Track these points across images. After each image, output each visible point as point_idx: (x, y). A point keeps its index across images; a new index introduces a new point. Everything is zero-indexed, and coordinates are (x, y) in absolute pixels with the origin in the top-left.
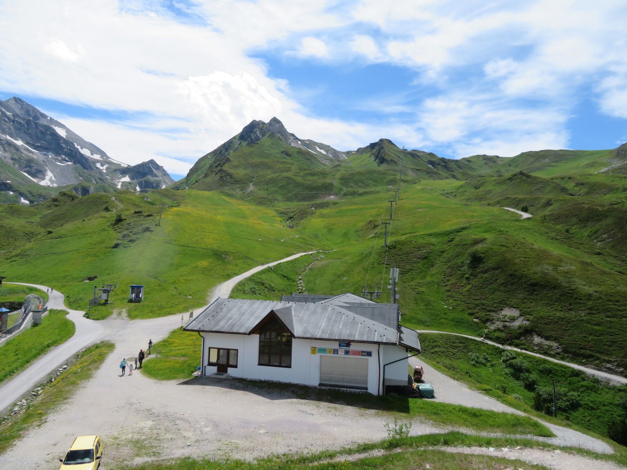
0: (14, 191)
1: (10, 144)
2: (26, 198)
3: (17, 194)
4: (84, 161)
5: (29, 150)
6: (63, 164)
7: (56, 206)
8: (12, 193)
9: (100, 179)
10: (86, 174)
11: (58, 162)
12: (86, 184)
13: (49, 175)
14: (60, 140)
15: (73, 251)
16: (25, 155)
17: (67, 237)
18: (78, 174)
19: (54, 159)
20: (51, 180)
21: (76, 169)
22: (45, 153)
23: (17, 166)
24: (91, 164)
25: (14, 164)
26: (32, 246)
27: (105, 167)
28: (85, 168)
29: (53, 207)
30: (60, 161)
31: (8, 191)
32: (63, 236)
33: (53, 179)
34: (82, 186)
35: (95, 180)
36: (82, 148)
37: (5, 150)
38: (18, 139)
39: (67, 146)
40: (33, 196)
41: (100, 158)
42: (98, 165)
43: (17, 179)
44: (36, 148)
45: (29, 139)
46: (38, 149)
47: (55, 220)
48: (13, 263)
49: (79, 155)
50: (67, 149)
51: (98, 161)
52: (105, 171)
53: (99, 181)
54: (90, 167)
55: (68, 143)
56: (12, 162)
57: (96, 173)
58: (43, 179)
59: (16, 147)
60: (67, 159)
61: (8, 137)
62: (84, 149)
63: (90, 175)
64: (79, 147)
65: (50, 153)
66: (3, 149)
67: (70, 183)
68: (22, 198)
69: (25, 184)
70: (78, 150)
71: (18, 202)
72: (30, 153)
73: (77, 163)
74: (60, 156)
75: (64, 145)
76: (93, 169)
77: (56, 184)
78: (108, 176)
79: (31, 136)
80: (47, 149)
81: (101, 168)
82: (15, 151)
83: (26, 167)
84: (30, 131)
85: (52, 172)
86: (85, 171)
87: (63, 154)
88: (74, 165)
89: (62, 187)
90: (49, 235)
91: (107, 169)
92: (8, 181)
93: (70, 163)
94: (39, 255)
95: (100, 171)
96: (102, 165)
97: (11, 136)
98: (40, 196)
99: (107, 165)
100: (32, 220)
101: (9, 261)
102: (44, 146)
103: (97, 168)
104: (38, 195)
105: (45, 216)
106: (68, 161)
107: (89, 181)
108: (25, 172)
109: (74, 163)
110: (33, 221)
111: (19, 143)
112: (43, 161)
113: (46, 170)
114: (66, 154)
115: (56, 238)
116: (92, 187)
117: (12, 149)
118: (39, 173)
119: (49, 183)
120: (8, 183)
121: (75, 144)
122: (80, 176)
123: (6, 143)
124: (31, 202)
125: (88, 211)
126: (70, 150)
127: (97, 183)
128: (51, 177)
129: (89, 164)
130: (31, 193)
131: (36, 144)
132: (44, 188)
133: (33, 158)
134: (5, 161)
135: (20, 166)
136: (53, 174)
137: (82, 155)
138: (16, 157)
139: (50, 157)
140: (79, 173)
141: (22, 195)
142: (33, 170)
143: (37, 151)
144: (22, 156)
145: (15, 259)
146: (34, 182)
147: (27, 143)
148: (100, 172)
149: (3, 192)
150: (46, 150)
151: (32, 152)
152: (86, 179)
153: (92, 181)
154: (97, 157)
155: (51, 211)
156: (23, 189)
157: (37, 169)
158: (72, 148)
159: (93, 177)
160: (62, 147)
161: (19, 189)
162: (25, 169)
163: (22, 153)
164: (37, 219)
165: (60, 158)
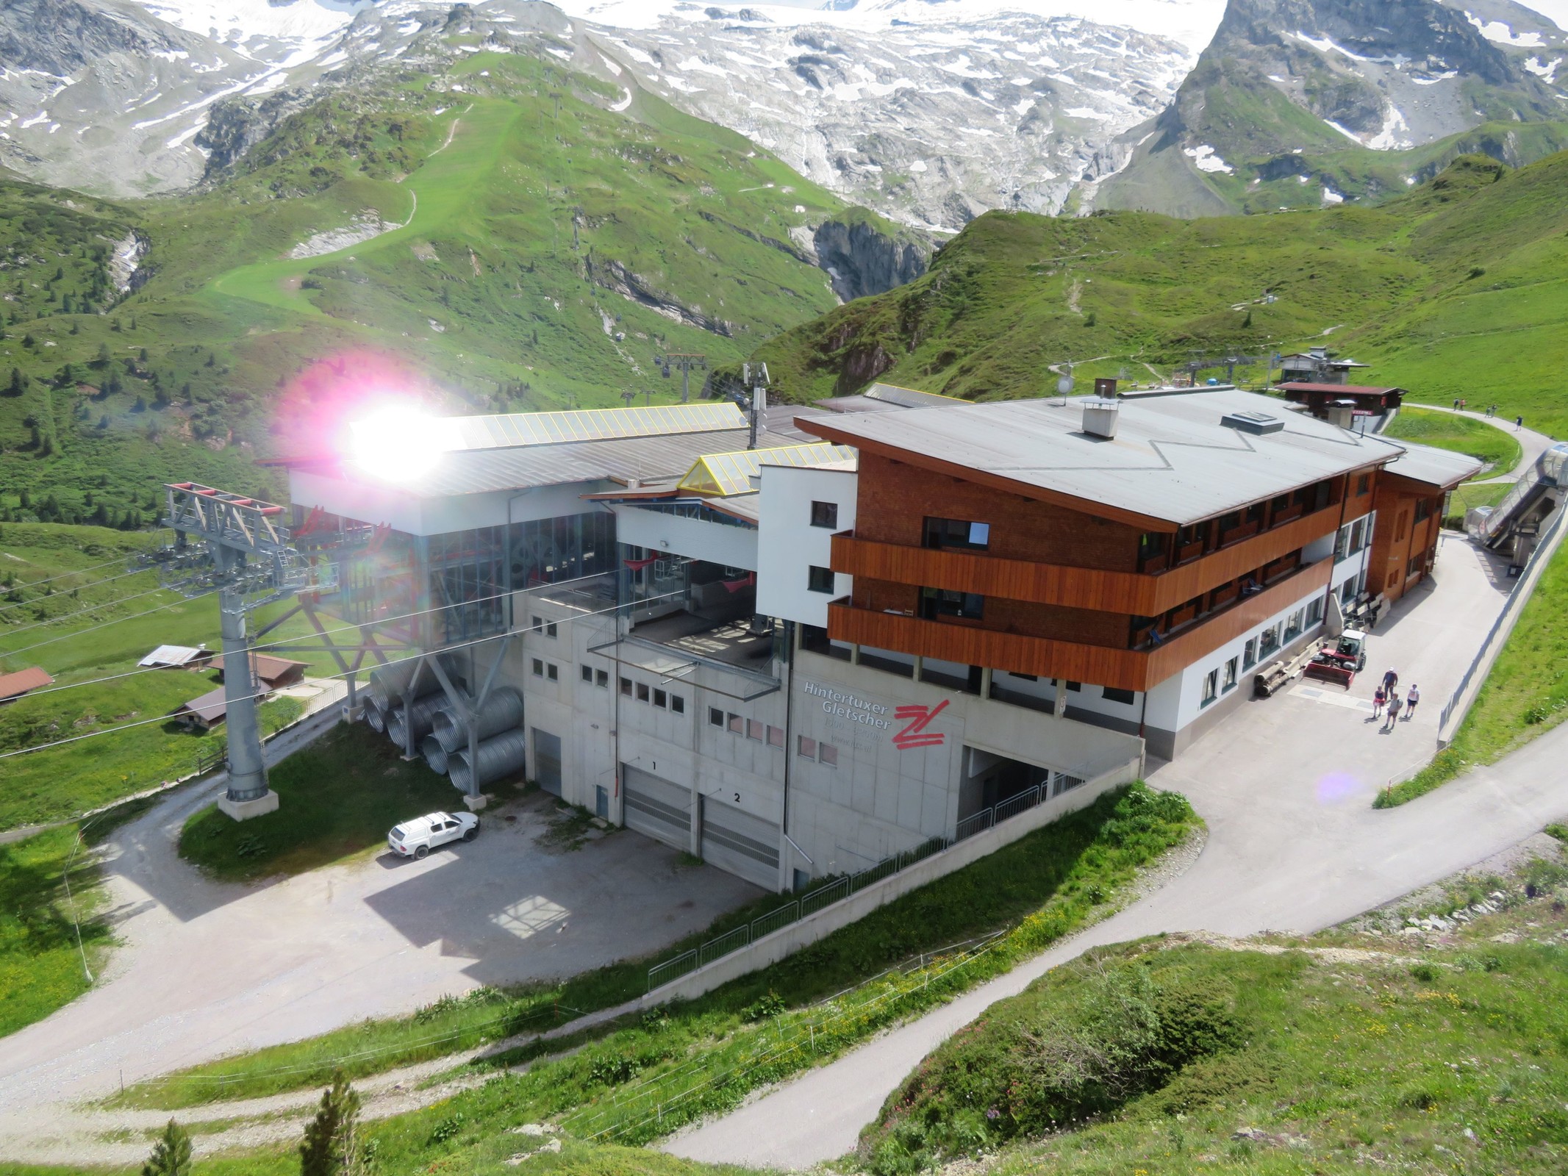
0: (1309, 175)
1: (1304, 53)
2: (1336, 188)
3: (1315, 180)
4: (1491, 60)
5: (1346, 60)
6: (1431, 82)
7: (1444, 200)
8: (1303, 179)
9: (1536, 107)
10: (1494, 99)
11: (1419, 77)
12: (1494, 128)
13: (1394, 116)
14: (1426, 12)
15: (1549, 322)
16: (1338, 74)
17: (1526, 283)
18: (1471, 103)
19: (1408, 70)
20: (1396, 133)
21: (1465, 90)
22: (1385, 58)
23: (1317, 107)
24: (1511, 66)
25: (1311, 104)
26: (1433, 312)
27: (1551, 66)
28: (1490, 79)
29: (1434, 203)
30: (1425, 75)
31: (1296, 176)
32: (1516, 282)
33: (1403, 127)
34: (1482, 137)
35: (1520, 114)
36: (1484, 24)
37: (1291, 72)
38: (1324, 34)
39: (1446, 27)
40: (1353, 181)
41: (1540, 40)
42: (1531, 65)
43: (1317, 141)
44: (1363, 49)
45: (1347, 29)
46: (1369, 50)
47: (1454, 238)
48: (1393, 355)
49: (1476, 46)
50: (1445, 34)
51: (1531, 53)
52: (1549, 80)
53: (1530, 112)
54: (1509, 78)
55: (1450, 17)
56: (1305, 99)
57: (1524, 90)
58: (1376, 131)
59: (1316, 59)
60: (1442, 64)
61: (1301, 37)
62: (1492, 24)
63: (1504, 99)
64: (1476, 22)
65: (1399, 56)
66: (1287, 70)
67: (1446, 133)
68: (1327, 190)
69: (1334, 151)
70: (1475, 29)
71: (1317, 199)
72: (1348, 67)
73: (1470, 71)
74: (1424, 58)
75: (1437, 26)
76: (1518, 81)
77: (1409, 139)
78: (1561, 91)
79: (1353, 20)
80: (1392, 46)
81: (1539, 71)
82: (1314, 70)
83: (1337, 107)
84: (1351, 7)
85: (1400, 108)
86: (1492, 89)
87: (1432, 53)
88: (1462, 78)
89: (1426, 148)
90: (1475, 281)
91: (1556, 74)
92: (1298, 151)
93: (1449, 75)
94: (1457, 334)
95: (1537, 83)
96: (1543, 63)
97: (1308, 31)
98: (1369, 178)
99: (1560, 60)
100: (1390, 243)
101: (1383, 348)
102: (1384, 38)
103: (1529, 73)
104: (1365, 176)
105: (1421, 231)
106: (1443, 70)
107: (1502, 116)
108: (1335, 119)
109: (1462, 72)
110: (1394, 246)
111: (1325, 45)
112: (1380, 82)
113: (1384, 107)
114: (1441, 51)
115: (1495, 288)
116: (1511, 135)
117: (1308, 65)
118: (1367, 117)
119: (1391, 142)
120: (1296, 156)
121: (1467, 14)
122: (1476, 107)
123: (1294, 53)
124: (1348, 197)
125: (1552, 206)
126: (1455, 35)
127: (1523, 120)
128: (1398, 124)
129: (1503, 67)
130: (1347, 173)
131: (1365, 39)
132: (1379, 155)
133: (1355, 78)
134: (1291, 101)
135: (1324, 106)
136: (1404, 115)
137: (1485, 44)
138: (1315, 84)
139: (1398, 66)
140: (1473, 98)
141: (1327, 180)
142: (1354, 113)
143: (1364, 59)
144: (1330, 80)
145: (1395, 345)
146: (1356, 145)
147: (1344, 42)
148: (1536, 86)
149: (1285, 180)
150: (1389, 51)
151: (1354, 64)
152: (1491, 114)
153: (1510, 115)
154: (1530, 40)
155: (1431, 216)
156: (1330, 167)
157: (1363, 108)
158: (1461, 28)
159: (1512, 105)
160: (1432, 31)
161: (1321, 167)
162: (1335, 113)
163: (1330, 71)
164: (1400, 239)
165: (1423, 66)
